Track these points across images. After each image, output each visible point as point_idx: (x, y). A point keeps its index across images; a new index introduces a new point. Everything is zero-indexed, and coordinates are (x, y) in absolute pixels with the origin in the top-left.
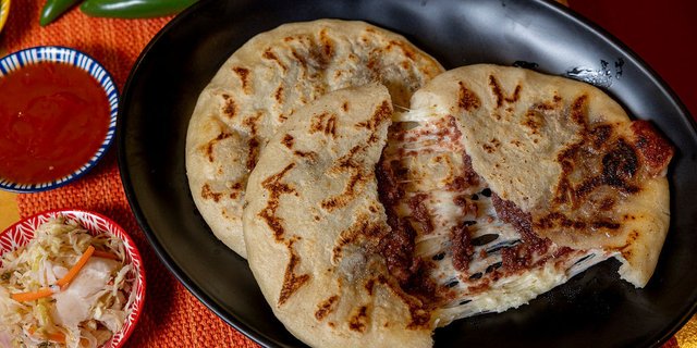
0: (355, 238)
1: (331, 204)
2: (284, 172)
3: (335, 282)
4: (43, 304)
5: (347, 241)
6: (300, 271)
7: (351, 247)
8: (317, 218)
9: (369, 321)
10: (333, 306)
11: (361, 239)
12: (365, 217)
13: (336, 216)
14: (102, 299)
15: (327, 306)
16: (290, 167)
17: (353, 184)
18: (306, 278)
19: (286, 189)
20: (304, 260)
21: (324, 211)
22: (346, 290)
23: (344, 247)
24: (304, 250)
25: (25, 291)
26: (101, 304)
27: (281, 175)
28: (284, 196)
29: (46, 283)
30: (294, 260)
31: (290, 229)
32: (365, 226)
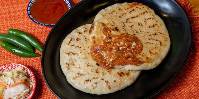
4: (3, 88)
14: (18, 95)
25: (2, 82)
26: (17, 96)
29: (7, 83)
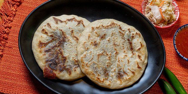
0: (63, 35)
1: (72, 32)
2: (83, 24)
3: (55, 28)
5: (63, 33)
6: (59, 22)
7: (61, 34)
8: (70, 28)
9: (44, 33)
10: (49, 27)
11: (63, 36)
12: (68, 38)
13: (69, 32)
15: (49, 25)
16: (84, 26)
17: (76, 38)
18: (57, 23)
19: (79, 24)
20: (61, 23)
21: (71, 30)
22: (52, 30)
23: (62, 32)
24: (63, 24)
27: (82, 24)
28: (77, 23)
30: (61, 22)
31: (69, 23)
32: (65, 38)
